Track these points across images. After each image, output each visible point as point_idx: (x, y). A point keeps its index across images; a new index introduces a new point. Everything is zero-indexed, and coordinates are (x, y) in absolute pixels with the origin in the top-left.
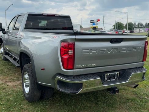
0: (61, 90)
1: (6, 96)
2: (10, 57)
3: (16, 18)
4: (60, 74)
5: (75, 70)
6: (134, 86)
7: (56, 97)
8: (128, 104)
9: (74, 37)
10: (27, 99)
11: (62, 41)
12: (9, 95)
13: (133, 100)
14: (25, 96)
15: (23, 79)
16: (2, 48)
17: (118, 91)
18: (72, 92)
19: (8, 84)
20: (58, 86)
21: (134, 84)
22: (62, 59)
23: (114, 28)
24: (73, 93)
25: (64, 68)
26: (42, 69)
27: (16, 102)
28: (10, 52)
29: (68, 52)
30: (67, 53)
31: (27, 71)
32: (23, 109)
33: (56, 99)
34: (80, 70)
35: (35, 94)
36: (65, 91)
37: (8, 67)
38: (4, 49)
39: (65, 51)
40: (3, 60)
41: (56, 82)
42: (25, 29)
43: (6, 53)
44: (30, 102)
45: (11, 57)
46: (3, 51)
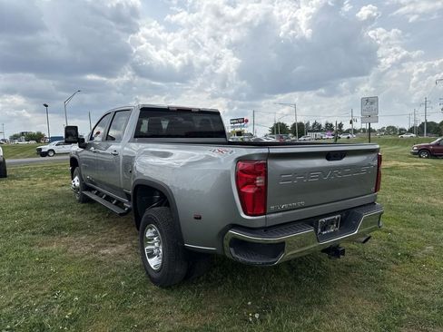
0: (240, 258)
1: (107, 277)
2: (96, 194)
3: (110, 116)
4: (234, 226)
5: (268, 216)
6: (364, 239)
7: (214, 272)
8: (353, 275)
9: (265, 150)
10: (154, 281)
11: (239, 160)
12: (114, 275)
13: (357, 266)
14: (149, 276)
15: (143, 241)
16: (76, 178)
17: (343, 252)
18: (264, 261)
19: (102, 252)
20: (232, 250)
21: (364, 235)
22: (241, 195)
23: (273, 133)
24: (267, 263)
25: (246, 214)
26: (196, 218)
27: (134, 289)
28: (95, 184)
29: (256, 180)
30: (252, 183)
31: (155, 224)
32: (152, 303)
33: (212, 275)
34: (276, 215)
35: (177, 270)
36: (252, 261)
37: (93, 216)
38: (81, 180)
39: (247, 178)
40: (79, 201)
41: (226, 243)
42: (135, 137)
43: (86, 187)
44: (162, 287)
45: (98, 193)
46: (77, 184)
